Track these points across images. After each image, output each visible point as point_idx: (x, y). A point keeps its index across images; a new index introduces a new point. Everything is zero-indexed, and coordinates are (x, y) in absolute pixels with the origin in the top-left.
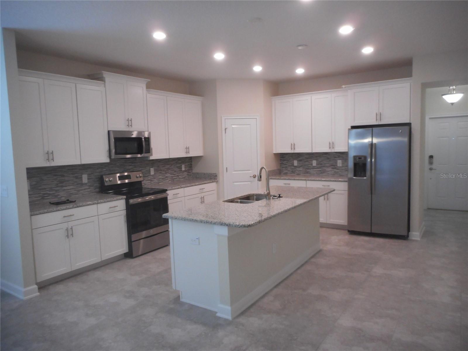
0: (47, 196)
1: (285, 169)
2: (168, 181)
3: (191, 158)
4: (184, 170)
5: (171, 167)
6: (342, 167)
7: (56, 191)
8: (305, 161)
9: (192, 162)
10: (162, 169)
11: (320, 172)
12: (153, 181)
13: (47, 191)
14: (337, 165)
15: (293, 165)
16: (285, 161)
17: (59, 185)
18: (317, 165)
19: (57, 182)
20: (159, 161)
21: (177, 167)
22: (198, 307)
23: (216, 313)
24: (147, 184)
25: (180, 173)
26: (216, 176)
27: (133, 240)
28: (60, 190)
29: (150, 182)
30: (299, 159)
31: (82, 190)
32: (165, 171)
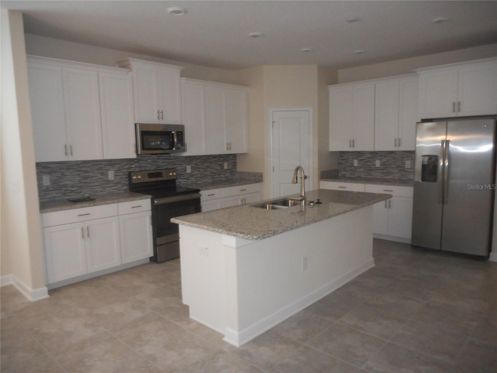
0: (68, 193)
1: (343, 170)
2: (207, 180)
3: (234, 156)
4: (226, 168)
5: (211, 165)
6: (410, 169)
7: (79, 187)
8: (366, 161)
9: (236, 159)
10: (201, 167)
11: (385, 174)
12: (189, 179)
13: (69, 187)
14: (404, 167)
15: (352, 165)
16: (344, 161)
17: (82, 181)
18: (381, 167)
19: (81, 178)
20: (197, 158)
21: (219, 165)
22: (206, 327)
23: (223, 336)
24: (182, 183)
25: (221, 172)
26: (262, 176)
27: (158, 244)
28: (83, 187)
29: (186, 180)
30: (360, 158)
31: (108, 187)
32: (204, 169)
